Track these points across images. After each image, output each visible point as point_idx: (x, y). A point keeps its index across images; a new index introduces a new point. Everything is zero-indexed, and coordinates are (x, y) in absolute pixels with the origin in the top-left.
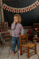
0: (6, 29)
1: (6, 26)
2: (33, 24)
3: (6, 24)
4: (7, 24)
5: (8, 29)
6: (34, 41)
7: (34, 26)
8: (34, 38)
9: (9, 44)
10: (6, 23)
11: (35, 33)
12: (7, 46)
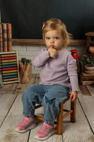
0: (6, 43)
1: (6, 35)
2: (87, 34)
3: (5, 28)
4: (8, 30)
5: (10, 43)
6: (84, 83)
7: (89, 40)
8: (85, 75)
9: (14, 88)
10: (5, 25)
11: (88, 59)
12: (7, 91)
